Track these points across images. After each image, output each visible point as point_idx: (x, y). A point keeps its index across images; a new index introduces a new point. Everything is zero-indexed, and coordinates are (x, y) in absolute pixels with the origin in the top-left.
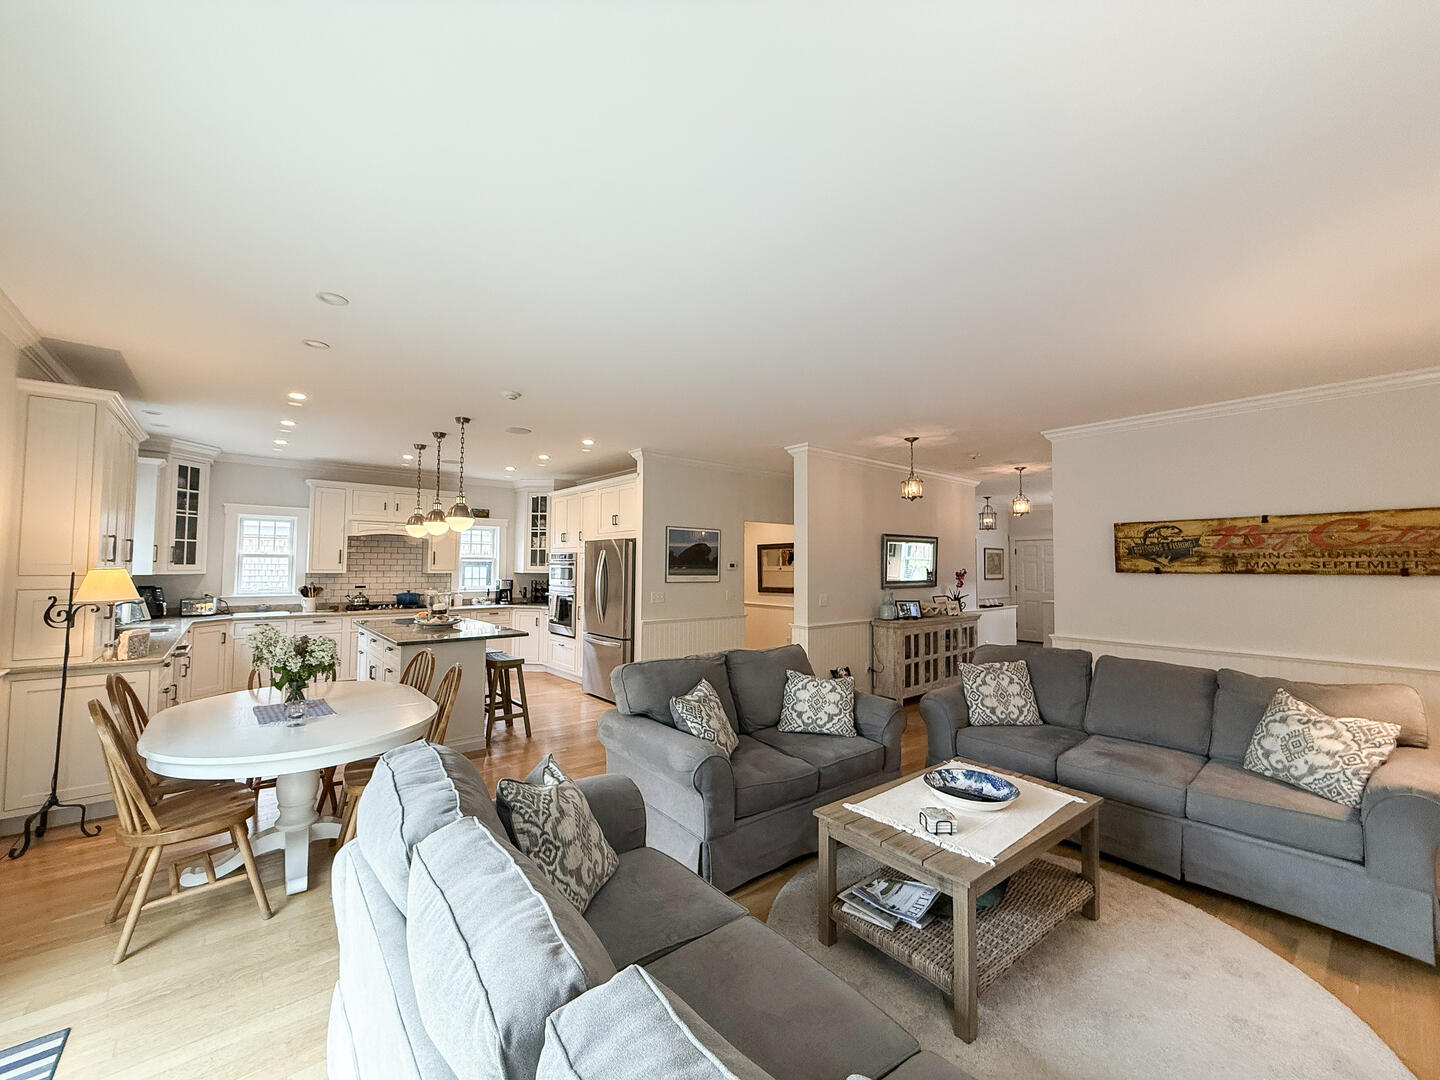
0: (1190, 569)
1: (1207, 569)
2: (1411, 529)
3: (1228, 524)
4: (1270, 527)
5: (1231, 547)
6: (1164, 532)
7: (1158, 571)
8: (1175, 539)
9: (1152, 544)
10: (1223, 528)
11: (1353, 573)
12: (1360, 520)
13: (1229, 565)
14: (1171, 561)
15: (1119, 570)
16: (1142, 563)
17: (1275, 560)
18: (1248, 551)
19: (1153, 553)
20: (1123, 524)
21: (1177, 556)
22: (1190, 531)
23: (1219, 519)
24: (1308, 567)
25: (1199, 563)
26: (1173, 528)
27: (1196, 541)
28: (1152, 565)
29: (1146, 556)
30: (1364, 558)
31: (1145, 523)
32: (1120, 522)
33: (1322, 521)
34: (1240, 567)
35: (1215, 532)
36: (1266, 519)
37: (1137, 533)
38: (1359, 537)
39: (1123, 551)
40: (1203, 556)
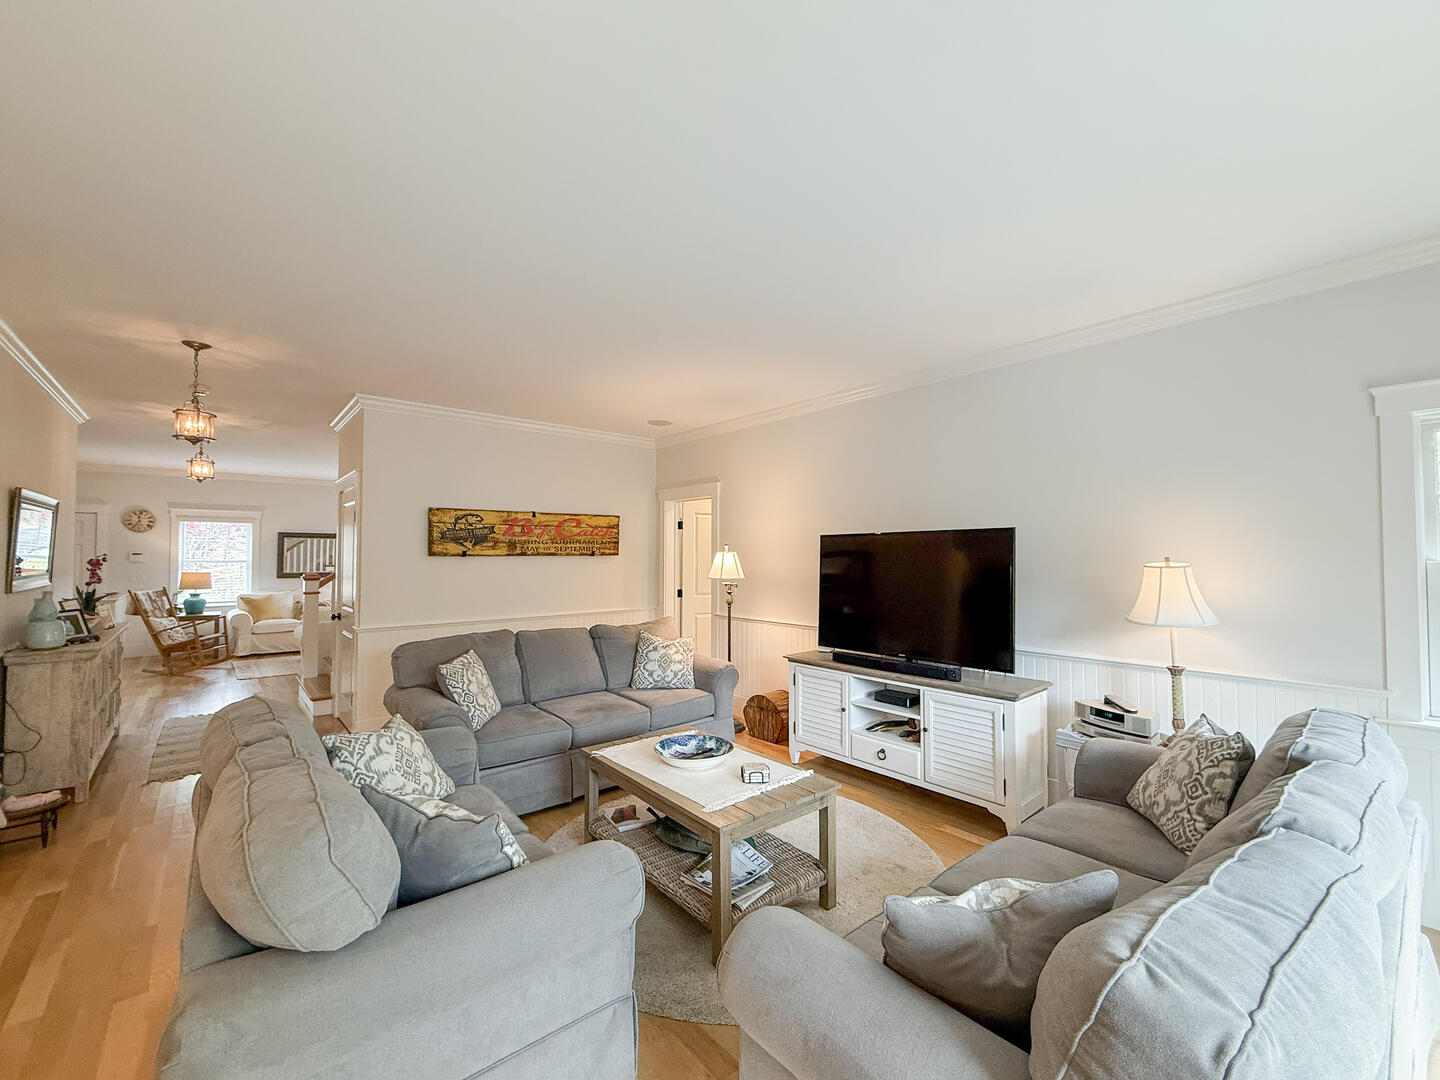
0: (487, 552)
1: (498, 552)
2: (596, 527)
3: (513, 516)
4: (536, 521)
5: (514, 534)
6: (472, 520)
7: (464, 554)
8: (478, 526)
9: (461, 529)
10: (510, 519)
11: (572, 555)
12: (576, 519)
13: (515, 549)
14: (474, 545)
15: (431, 553)
16: (452, 547)
17: (537, 545)
18: (523, 538)
19: (461, 538)
20: (438, 509)
21: (479, 540)
22: (489, 520)
23: (508, 512)
24: (553, 550)
25: (493, 548)
26: (477, 516)
27: (492, 529)
28: (461, 549)
29: (456, 540)
30: (578, 545)
31: (456, 510)
32: (435, 506)
33: (561, 518)
34: (518, 551)
35: (505, 522)
36: (534, 515)
37: (449, 518)
38: (576, 530)
39: (436, 535)
40: (496, 542)
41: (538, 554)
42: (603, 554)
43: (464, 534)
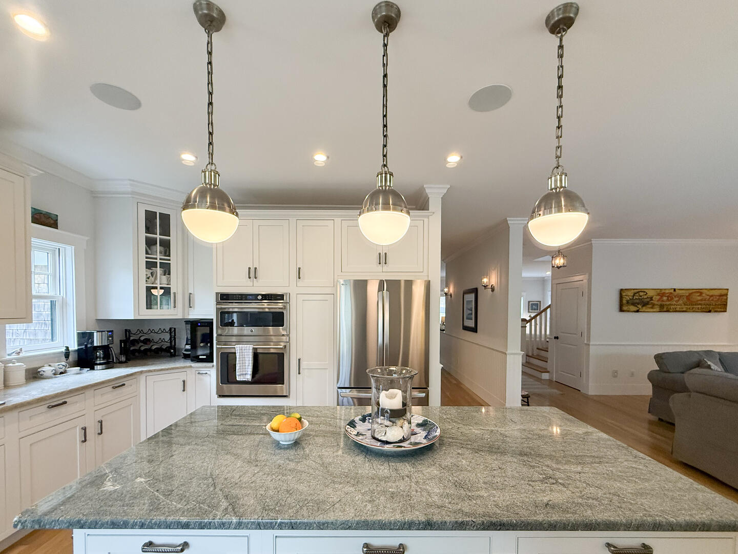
0: (649, 310)
1: (654, 310)
2: (712, 296)
3: (663, 291)
4: (675, 293)
5: (663, 301)
6: (641, 294)
7: (638, 311)
8: (645, 297)
9: (636, 299)
10: (661, 293)
11: (697, 312)
12: (700, 292)
13: (664, 309)
14: (643, 306)
15: (621, 310)
16: (633, 308)
17: (676, 306)
18: (668, 303)
19: (636, 303)
20: (626, 289)
21: (645, 304)
22: (650, 294)
23: (660, 289)
24: (685, 309)
25: (652, 308)
26: (644, 292)
27: (651, 298)
28: (635, 309)
29: (633, 304)
30: (700, 306)
31: (634, 289)
32: (624, 288)
33: (691, 291)
34: (665, 309)
35: (658, 294)
36: (675, 290)
37: (631, 293)
38: (699, 298)
39: (624, 302)
40: (654, 305)
41: (676, 311)
42: (716, 311)
43: (638, 301)
